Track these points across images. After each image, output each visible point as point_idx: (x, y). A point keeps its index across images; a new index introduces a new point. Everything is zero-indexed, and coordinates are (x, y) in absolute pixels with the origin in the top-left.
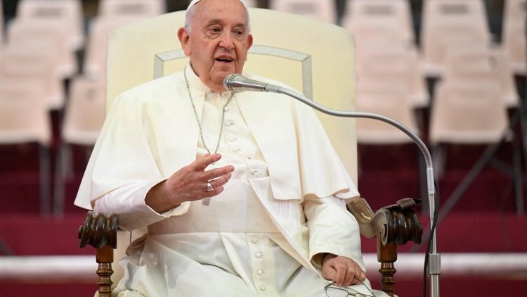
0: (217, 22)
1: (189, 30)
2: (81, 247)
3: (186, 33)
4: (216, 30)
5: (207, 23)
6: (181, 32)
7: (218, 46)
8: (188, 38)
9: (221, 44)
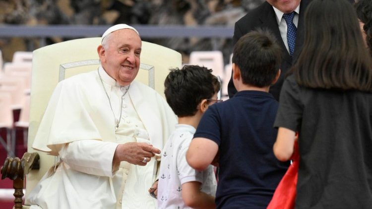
0: (127, 46)
1: (106, 48)
2: (2, 179)
3: (103, 48)
4: (124, 50)
5: (120, 45)
6: (99, 48)
7: (126, 60)
8: (104, 52)
9: (128, 59)
